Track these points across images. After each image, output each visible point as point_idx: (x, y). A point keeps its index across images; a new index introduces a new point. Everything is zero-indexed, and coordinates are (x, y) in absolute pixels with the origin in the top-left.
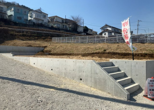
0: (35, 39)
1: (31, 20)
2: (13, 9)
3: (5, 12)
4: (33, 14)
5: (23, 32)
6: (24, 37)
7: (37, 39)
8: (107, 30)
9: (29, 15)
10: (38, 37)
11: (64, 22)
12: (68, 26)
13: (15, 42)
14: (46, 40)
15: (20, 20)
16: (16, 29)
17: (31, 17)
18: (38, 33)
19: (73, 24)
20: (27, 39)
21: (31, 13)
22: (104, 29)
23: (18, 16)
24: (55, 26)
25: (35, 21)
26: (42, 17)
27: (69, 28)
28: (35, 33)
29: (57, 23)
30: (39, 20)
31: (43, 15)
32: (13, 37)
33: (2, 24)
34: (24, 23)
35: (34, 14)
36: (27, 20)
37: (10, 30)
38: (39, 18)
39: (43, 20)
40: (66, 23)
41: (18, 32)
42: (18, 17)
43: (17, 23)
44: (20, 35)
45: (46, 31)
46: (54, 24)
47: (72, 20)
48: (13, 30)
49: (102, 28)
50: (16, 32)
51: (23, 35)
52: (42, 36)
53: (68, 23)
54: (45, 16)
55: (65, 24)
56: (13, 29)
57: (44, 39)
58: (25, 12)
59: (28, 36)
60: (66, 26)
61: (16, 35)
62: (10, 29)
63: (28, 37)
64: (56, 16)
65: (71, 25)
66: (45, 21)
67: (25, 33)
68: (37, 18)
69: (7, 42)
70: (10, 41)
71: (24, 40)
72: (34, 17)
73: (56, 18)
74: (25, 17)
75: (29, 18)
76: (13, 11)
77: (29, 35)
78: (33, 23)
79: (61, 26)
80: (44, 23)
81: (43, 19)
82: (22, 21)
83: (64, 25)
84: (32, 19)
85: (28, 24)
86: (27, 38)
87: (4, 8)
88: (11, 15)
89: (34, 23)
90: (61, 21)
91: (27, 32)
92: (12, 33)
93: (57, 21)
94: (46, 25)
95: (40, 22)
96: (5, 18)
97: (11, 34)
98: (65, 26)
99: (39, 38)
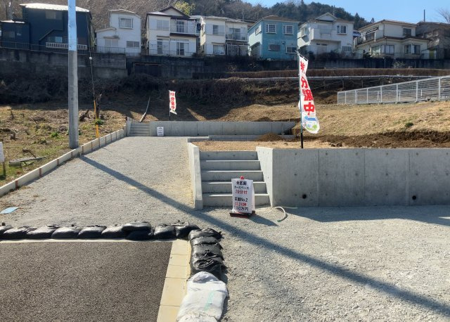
1: (305, 46)
2: (260, 28)
3: (244, 39)
4: (309, 29)
5: (272, 83)
6: (274, 95)
9: (299, 35)
11: (413, 34)
12: (424, 45)
13: (251, 110)
14: (329, 98)
15: (277, 52)
16: (256, 79)
17: (305, 38)
19: (445, 36)
20: (281, 100)
21: (306, 29)
23: (273, 42)
24: (377, 53)
25: (314, 49)
26: (335, 32)
27: (428, 52)
29: (384, 42)
30: (325, 43)
31: (338, 27)
32: (249, 99)
33: (233, 69)
34: (287, 58)
35: (313, 30)
36: (295, 49)
37: (243, 83)
38: (326, 37)
39: (338, 43)
40: (418, 36)
41: (263, 85)
42: (271, 46)
43: (268, 62)
44: (267, 94)
45: (336, 73)
46: (375, 48)
47: (441, 25)
48: (249, 83)
50: (257, 85)
51: (274, 93)
52: (323, 88)
53: (428, 36)
54: (345, 27)
55: (411, 42)
56: (251, 79)
57: (323, 97)
58: (289, 29)
59: (284, 92)
60: (415, 47)
61: (256, 93)
62: (244, 79)
63: (283, 97)
64: (383, 22)
65: (438, 41)
66: (344, 44)
67: (277, 87)
68: (319, 38)
69: (234, 111)
70: (241, 110)
71: (272, 105)
72: (313, 38)
73: (381, 28)
74: (289, 43)
75: (301, 43)
76: (260, 33)
77: (287, 89)
79: (397, 49)
80: (340, 51)
81: (338, 38)
82: (283, 55)
83: (408, 46)
84: (308, 43)
85: (295, 59)
86: (281, 97)
87: (242, 30)
88: (258, 44)
89: (311, 53)
90: (399, 32)
91: (281, 83)
92: (248, 89)
93: (386, 35)
94: (348, 53)
95: (329, 49)
96: (243, 53)
97: (247, 93)
98: (413, 47)
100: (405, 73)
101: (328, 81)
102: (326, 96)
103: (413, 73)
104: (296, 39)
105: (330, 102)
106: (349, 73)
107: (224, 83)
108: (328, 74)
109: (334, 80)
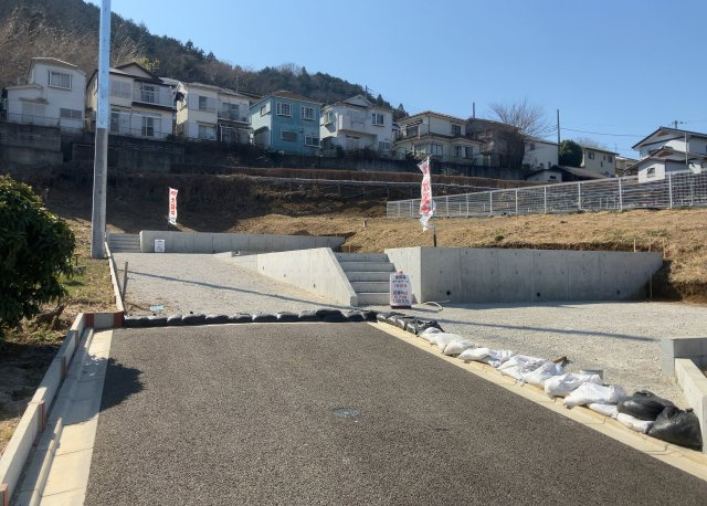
0: (333, 211)
1: (331, 138)
2: (268, 107)
3: (244, 119)
4: (336, 114)
5: (295, 186)
6: (297, 202)
7: (340, 210)
8: (669, 151)
9: (322, 121)
10: (344, 201)
11: (463, 132)
12: (476, 148)
13: (268, 221)
14: (371, 210)
15: (292, 143)
16: (271, 178)
17: (330, 126)
18: (344, 188)
19: (500, 138)
20: (309, 209)
21: (331, 114)
22: (654, 148)
23: (287, 128)
24: (422, 153)
25: (343, 142)
26: (369, 122)
27: (482, 156)
28: (334, 188)
29: (430, 140)
30: (357, 135)
31: (374, 115)
32: (262, 207)
33: (234, 163)
34: (307, 151)
35: (341, 117)
36: (316, 141)
37: (252, 182)
38: (357, 128)
39: (374, 137)
40: (469, 136)
41: (280, 188)
42: (284, 134)
43: (280, 155)
44: (287, 200)
45: (378, 177)
46: (419, 146)
47: (495, 123)
48: (263, 184)
49: (641, 145)
50: (273, 187)
51: (297, 199)
52: (361, 197)
53: (480, 137)
54: (382, 117)
55: (462, 142)
56: (264, 178)
57: (364, 208)
58: (309, 112)
59: (311, 200)
60: (467, 149)
61: (272, 198)
62: (254, 178)
63: (311, 205)
64: (428, 114)
65: (492, 144)
66: (380, 139)
67: (301, 192)
68: (349, 129)
69: (243, 222)
70: (251, 221)
71: (296, 216)
72: (341, 128)
73: (425, 122)
74: (308, 132)
75: (324, 133)
76: (269, 113)
77: (315, 195)
78: (334, 151)
79: (445, 151)
80: (376, 147)
81: (373, 130)
82: (300, 147)
83: (458, 148)
84: (335, 134)
85: (317, 154)
86: (307, 205)
87: (241, 107)
88: (265, 129)
89: (339, 148)
90: (447, 130)
91: (308, 186)
92: (261, 192)
93: (432, 131)
94: (386, 151)
95: (363, 143)
96: (244, 141)
97: (258, 197)
98: (463, 149)
99: (349, 207)
100: (461, 181)
101: (369, 187)
102: (368, 206)
103: (470, 182)
104: (318, 125)
105: (373, 215)
106: (393, 178)
107: (224, 181)
108: (368, 177)
109: (377, 187)
